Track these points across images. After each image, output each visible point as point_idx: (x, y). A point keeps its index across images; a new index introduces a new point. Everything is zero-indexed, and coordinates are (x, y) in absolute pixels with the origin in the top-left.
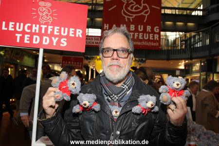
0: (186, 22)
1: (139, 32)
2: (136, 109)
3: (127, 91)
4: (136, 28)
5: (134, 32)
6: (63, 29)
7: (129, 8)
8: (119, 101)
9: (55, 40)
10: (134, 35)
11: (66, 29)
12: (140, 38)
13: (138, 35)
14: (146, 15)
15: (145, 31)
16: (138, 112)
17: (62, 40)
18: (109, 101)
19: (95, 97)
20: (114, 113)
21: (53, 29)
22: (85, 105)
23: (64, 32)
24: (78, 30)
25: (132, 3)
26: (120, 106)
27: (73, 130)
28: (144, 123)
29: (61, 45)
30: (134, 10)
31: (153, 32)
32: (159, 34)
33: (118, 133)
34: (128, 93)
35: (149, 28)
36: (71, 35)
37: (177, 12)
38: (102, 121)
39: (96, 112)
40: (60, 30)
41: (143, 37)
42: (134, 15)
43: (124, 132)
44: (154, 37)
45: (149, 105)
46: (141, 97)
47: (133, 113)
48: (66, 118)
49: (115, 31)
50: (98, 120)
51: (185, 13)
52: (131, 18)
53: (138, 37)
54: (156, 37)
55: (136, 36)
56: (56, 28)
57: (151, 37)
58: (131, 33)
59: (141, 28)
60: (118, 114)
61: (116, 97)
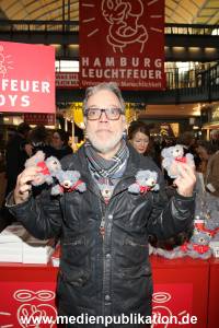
0: (202, 47)
3: (120, 164)
4: (129, 62)
6: (22, 82)
7: (118, 33)
8: (109, 177)
9: (13, 99)
10: (126, 73)
11: (27, 82)
12: (135, 77)
13: (133, 72)
14: (143, 42)
15: (141, 66)
16: (136, 191)
17: (23, 99)
18: (97, 178)
19: (79, 175)
20: (104, 194)
21: (9, 84)
22: (67, 185)
23: (25, 87)
24: (43, 83)
25: (121, 24)
26: (111, 184)
30: (124, 36)
31: (153, 67)
32: (162, 69)
33: (111, 217)
34: (121, 167)
35: (147, 62)
37: (191, 31)
39: (81, 193)
41: (139, 75)
42: (125, 43)
44: (154, 75)
45: (149, 183)
47: (130, 193)
50: (85, 203)
51: (202, 33)
52: (121, 47)
53: (132, 75)
54: (158, 74)
55: (129, 74)
56: (13, 82)
57: (150, 74)
58: (123, 71)
59: (135, 62)
60: (110, 194)
61: (106, 174)
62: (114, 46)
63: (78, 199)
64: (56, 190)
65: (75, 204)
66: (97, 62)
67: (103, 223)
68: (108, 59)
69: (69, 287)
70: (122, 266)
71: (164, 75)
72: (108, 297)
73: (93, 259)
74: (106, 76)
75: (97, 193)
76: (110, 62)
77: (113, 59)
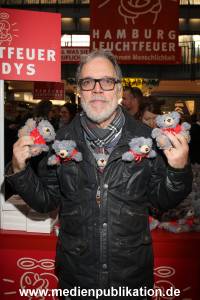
1: (146, 40)
2: (127, 156)
3: (115, 133)
4: (141, 34)
5: (138, 40)
6: (28, 50)
7: (130, 3)
8: (105, 147)
9: (19, 68)
10: (138, 46)
11: (33, 50)
12: (147, 49)
13: (145, 45)
14: (157, 13)
15: (154, 38)
16: (129, 159)
17: (29, 67)
18: (93, 148)
19: (75, 145)
20: (100, 163)
21: (15, 51)
22: (63, 154)
23: (31, 55)
24: (49, 51)
26: (107, 153)
27: (50, 186)
28: (139, 173)
29: (28, 73)
30: (137, 6)
31: (166, 39)
32: (176, 41)
33: (106, 186)
34: (116, 136)
35: (160, 34)
36: (40, 59)
38: (85, 173)
39: (77, 162)
40: (24, 52)
41: (152, 47)
42: (138, 14)
43: (114, 185)
44: (167, 47)
45: (143, 150)
46: (133, 140)
47: (123, 161)
48: (41, 172)
49: (96, 55)
52: (133, 18)
53: (144, 48)
54: (172, 47)
55: (141, 46)
56: (19, 50)
57: (163, 47)
58: (134, 43)
59: (148, 34)
60: (105, 163)
61: (102, 143)
62: (126, 17)
63: (75, 169)
64: (53, 161)
65: (71, 174)
66: (108, 34)
67: (99, 193)
68: (119, 31)
69: (67, 256)
70: (119, 235)
71: (178, 49)
72: (105, 266)
73: (90, 228)
74: (117, 49)
75: (93, 162)
76: (121, 34)
77: (124, 31)
